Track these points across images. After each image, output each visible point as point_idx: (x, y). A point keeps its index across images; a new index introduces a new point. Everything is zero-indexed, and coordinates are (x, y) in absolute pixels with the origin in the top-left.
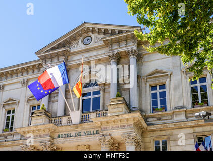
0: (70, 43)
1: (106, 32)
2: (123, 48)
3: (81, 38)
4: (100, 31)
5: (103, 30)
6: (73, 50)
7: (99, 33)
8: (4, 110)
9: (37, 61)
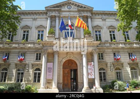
0: (61, 7)
1: (78, 6)
2: (85, 14)
3: (67, 6)
4: (76, 5)
5: (77, 5)
6: (62, 10)
7: (75, 6)
8: (22, 30)
9: (43, 11)
